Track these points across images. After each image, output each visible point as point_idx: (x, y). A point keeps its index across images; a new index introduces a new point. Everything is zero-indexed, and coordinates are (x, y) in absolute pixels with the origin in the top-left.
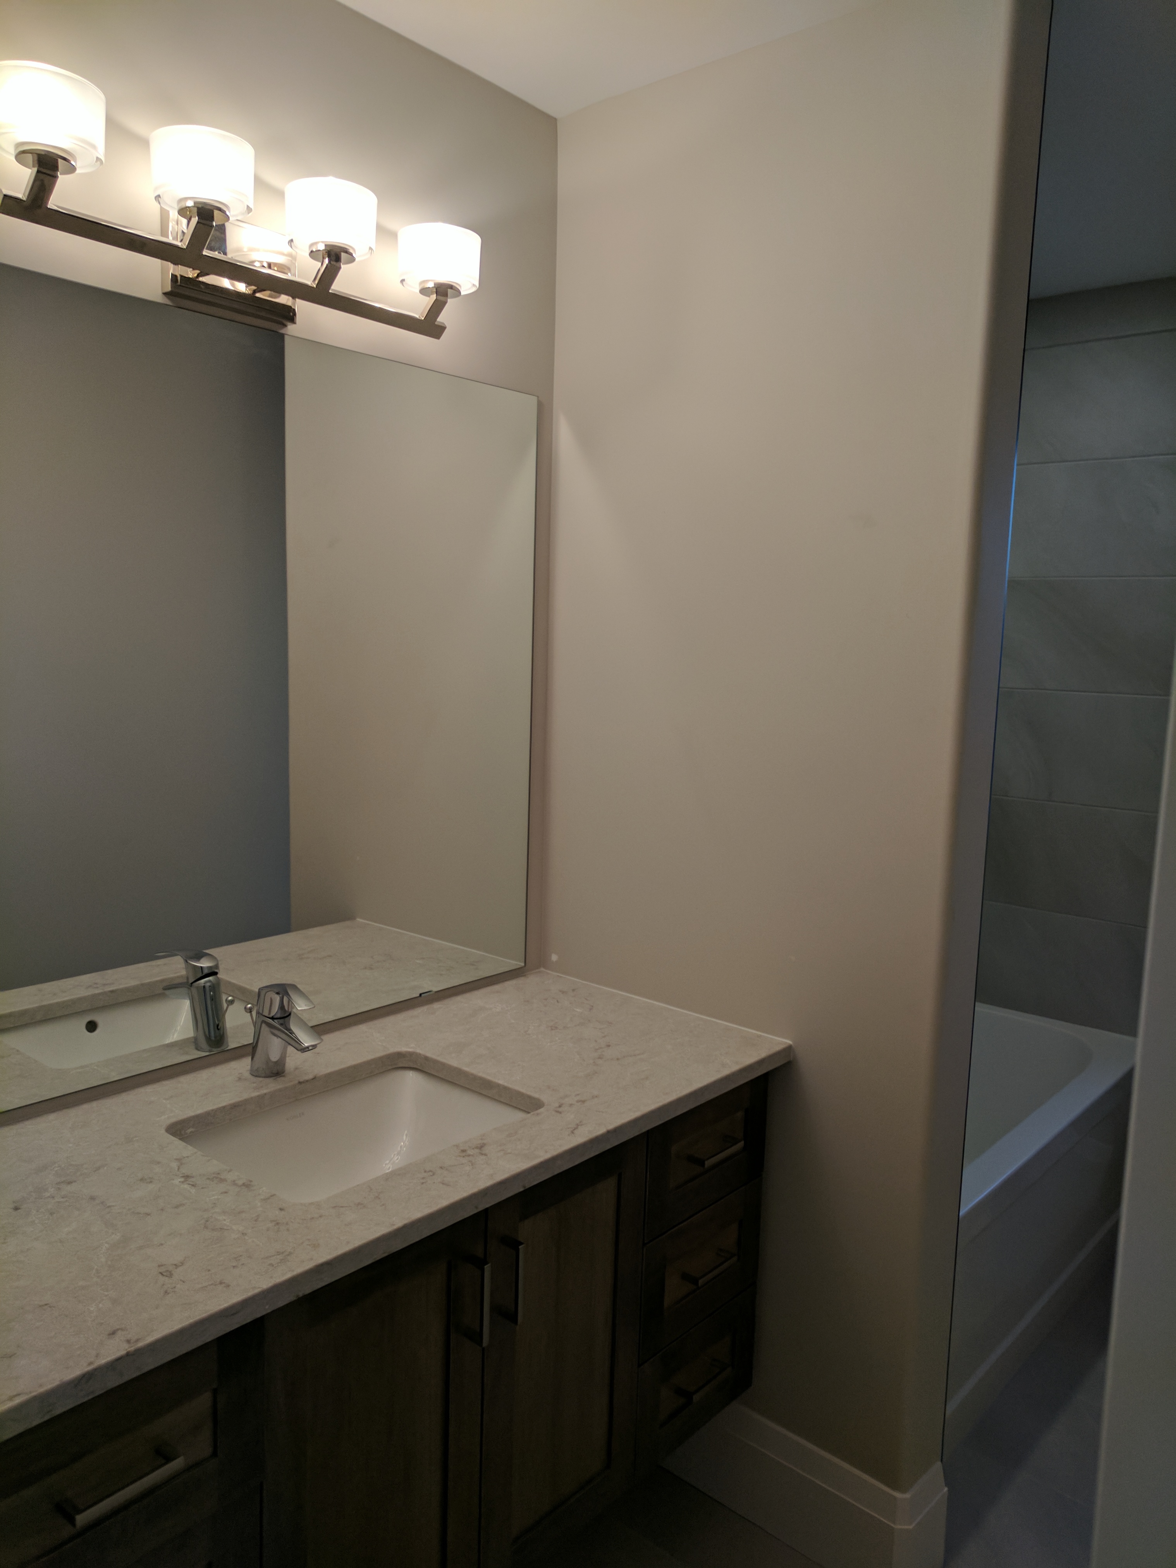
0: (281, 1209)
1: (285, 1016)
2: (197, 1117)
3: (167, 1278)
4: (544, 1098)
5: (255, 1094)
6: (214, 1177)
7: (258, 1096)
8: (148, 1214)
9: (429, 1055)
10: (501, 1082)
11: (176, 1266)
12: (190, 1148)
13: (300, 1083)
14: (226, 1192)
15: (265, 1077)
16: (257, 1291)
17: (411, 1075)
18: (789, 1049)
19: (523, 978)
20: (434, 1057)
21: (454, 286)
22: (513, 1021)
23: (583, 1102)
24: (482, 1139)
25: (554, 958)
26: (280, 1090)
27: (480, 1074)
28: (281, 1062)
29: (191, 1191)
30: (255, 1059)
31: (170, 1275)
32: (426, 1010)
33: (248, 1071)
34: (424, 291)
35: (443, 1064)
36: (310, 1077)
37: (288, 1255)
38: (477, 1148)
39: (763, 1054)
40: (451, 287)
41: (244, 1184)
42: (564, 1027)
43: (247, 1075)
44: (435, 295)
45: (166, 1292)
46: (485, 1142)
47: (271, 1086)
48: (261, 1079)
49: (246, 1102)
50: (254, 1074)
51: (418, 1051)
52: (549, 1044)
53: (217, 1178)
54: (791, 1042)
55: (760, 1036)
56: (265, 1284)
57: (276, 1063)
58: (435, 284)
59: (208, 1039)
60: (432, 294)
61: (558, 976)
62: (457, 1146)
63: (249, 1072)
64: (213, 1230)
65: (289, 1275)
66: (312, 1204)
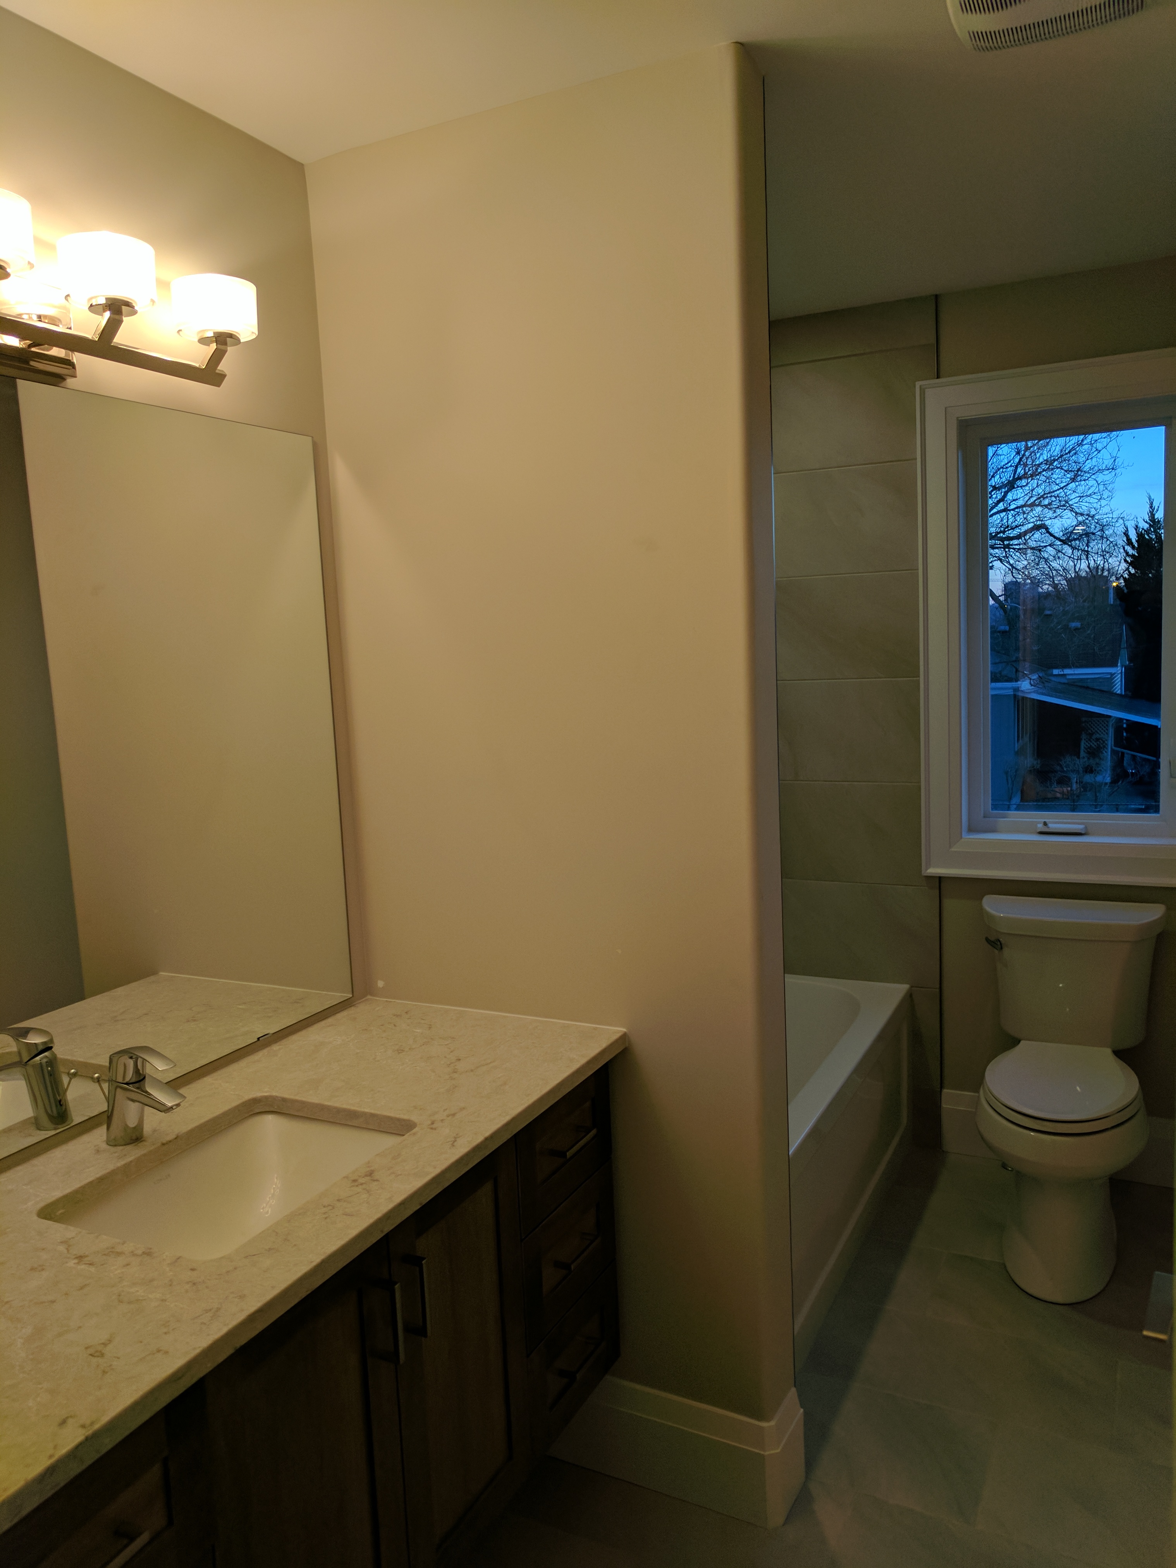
0: (193, 1270)
1: (140, 1080)
2: (66, 1197)
3: (98, 1358)
4: (414, 1118)
5: (121, 1163)
6: (110, 1252)
7: (124, 1165)
8: (53, 1302)
9: (286, 1096)
10: (367, 1110)
11: (105, 1345)
12: (72, 1228)
13: (163, 1144)
14: (128, 1265)
15: (125, 1145)
16: (198, 1351)
17: (271, 1118)
18: (624, 1037)
19: (353, 1008)
20: (292, 1097)
21: (235, 335)
22: (358, 1051)
23: (454, 1115)
24: (369, 1167)
25: (381, 984)
26: (144, 1155)
27: (344, 1106)
28: (139, 1127)
29: (90, 1269)
30: (111, 1128)
31: (102, 1355)
32: (266, 1054)
33: (105, 1141)
34: (204, 341)
35: (303, 1102)
36: (171, 1137)
37: (217, 1311)
38: (366, 1176)
39: (604, 1044)
40: (231, 336)
41: (144, 1253)
42: (410, 1049)
43: (104, 1146)
44: (215, 344)
45: (104, 1372)
46: (372, 1168)
47: (133, 1153)
48: (121, 1148)
49: (113, 1173)
50: (111, 1143)
51: (274, 1094)
52: (401, 1067)
53: (112, 1252)
54: (625, 1030)
55: (595, 1029)
56: (204, 1342)
57: (134, 1128)
58: (214, 333)
59: (51, 1118)
60: (212, 342)
61: (386, 1001)
62: (346, 1177)
63: (105, 1143)
64: (130, 1303)
65: (225, 1330)
66: (222, 1258)
